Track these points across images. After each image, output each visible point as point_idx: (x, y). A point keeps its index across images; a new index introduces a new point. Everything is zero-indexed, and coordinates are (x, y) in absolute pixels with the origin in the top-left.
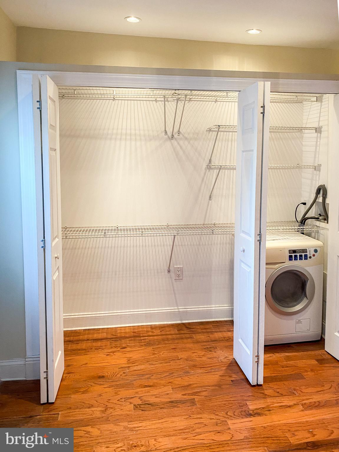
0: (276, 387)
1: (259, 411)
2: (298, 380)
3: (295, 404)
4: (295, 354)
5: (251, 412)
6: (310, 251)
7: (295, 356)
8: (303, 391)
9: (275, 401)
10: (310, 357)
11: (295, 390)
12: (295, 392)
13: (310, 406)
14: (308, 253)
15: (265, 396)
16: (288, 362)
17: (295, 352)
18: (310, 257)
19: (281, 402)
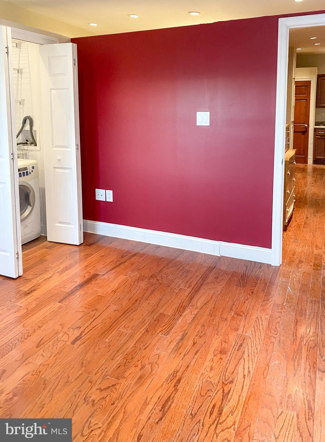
0: (32, 273)
1: (32, 289)
2: (44, 263)
3: (52, 275)
4: (29, 250)
5: (28, 292)
6: (29, 168)
7: (30, 252)
8: (52, 266)
9: (39, 279)
10: (41, 248)
11: (46, 268)
12: (47, 269)
13: (62, 271)
14: (28, 170)
15: (29, 280)
16: (28, 257)
17: (28, 249)
18: (30, 173)
19: (43, 278)
